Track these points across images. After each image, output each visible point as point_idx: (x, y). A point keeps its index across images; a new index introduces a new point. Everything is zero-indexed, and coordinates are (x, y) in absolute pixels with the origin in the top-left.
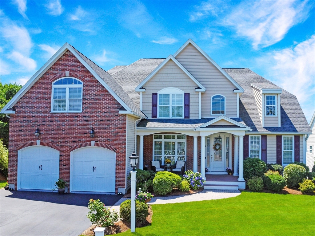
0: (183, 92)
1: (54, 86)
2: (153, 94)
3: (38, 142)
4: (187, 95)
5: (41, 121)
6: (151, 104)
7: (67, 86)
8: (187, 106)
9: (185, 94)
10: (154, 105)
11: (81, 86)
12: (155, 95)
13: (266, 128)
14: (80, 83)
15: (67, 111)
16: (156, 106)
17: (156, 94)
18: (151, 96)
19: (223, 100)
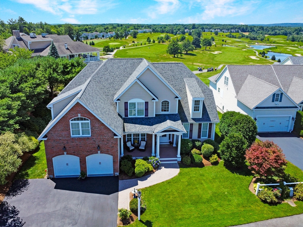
0: (144, 102)
1: (71, 122)
2: (125, 103)
3: (65, 153)
4: (147, 103)
5: (65, 142)
6: (124, 109)
7: (80, 122)
8: (147, 109)
9: (145, 102)
10: (126, 109)
11: (89, 121)
12: (126, 103)
13: (193, 119)
14: (87, 120)
15: (81, 135)
16: (127, 110)
17: (127, 103)
18: (124, 104)
19: (168, 103)
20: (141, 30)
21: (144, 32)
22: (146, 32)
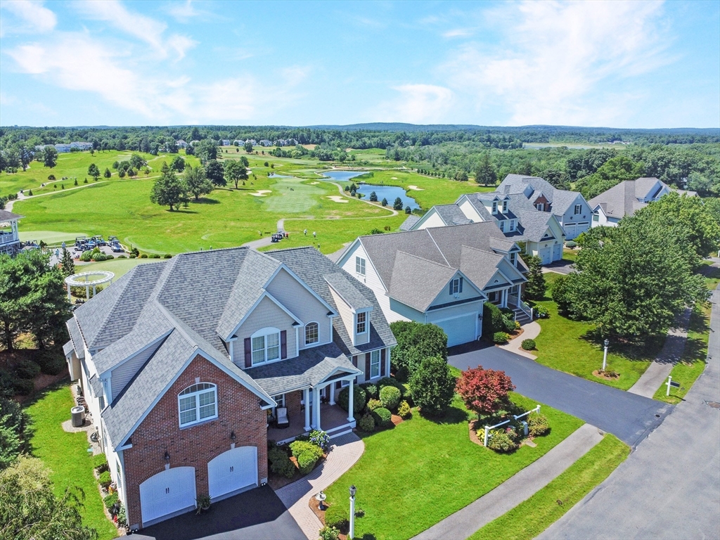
0: (279, 331)
1: (180, 398)
2: (246, 340)
3: (167, 466)
4: (284, 333)
5: (168, 442)
6: (243, 352)
8: (284, 345)
9: (281, 332)
10: (247, 352)
11: (214, 389)
12: (247, 341)
13: (358, 347)
14: (212, 386)
15: (199, 420)
16: (250, 352)
17: (249, 339)
18: (243, 343)
19: (317, 326)
20: (61, 145)
21: (73, 150)
22: (78, 150)
